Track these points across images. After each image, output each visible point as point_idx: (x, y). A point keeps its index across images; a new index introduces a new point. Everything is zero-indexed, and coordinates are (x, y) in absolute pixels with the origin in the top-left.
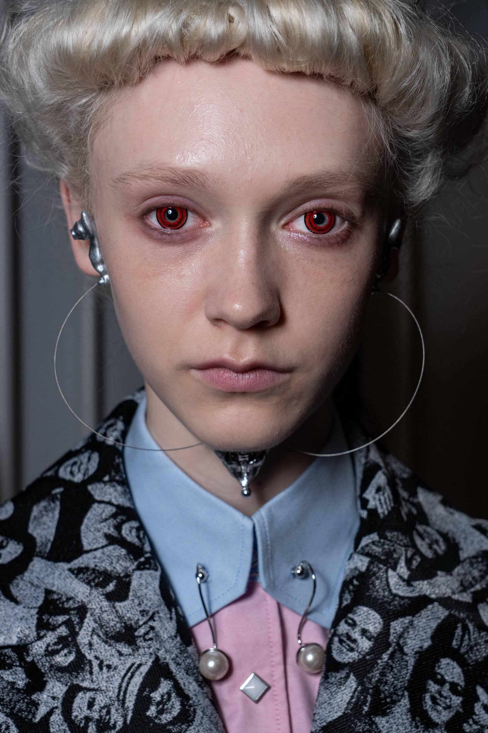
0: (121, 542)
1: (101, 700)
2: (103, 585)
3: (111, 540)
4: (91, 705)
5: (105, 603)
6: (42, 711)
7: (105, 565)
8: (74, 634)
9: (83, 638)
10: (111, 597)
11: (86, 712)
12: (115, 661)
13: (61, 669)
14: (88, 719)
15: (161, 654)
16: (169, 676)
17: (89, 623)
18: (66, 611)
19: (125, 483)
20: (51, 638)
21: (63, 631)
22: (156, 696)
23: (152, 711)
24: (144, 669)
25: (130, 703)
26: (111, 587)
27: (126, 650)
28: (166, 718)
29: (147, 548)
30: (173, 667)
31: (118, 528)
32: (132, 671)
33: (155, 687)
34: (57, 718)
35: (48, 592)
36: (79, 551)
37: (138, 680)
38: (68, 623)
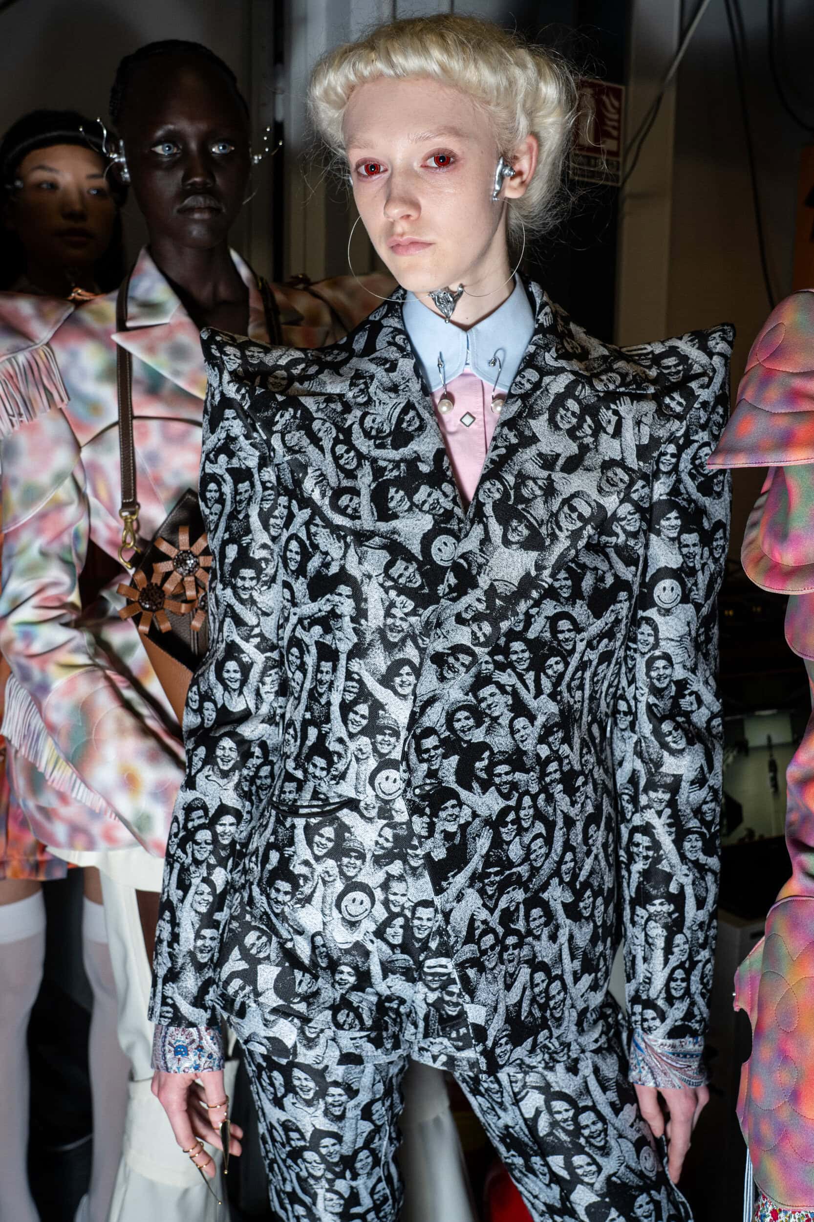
0: (395, 344)
1: (379, 420)
2: (384, 364)
3: (389, 343)
4: (374, 421)
5: (384, 373)
6: (349, 423)
7: (386, 355)
8: (367, 387)
9: (372, 389)
10: (387, 370)
11: (371, 424)
12: (388, 401)
13: (360, 404)
14: (372, 428)
15: (411, 399)
16: (414, 408)
17: (375, 383)
18: (364, 378)
19: (401, 318)
20: (356, 390)
21: (362, 386)
22: (407, 418)
23: (404, 425)
24: (402, 405)
25: (394, 421)
26: (387, 366)
27: (393, 395)
28: (411, 429)
29: (409, 348)
30: (417, 405)
31: (394, 338)
32: (395, 406)
33: (407, 413)
34: (356, 427)
35: (357, 370)
36: (375, 351)
37: (398, 410)
38: (365, 383)
